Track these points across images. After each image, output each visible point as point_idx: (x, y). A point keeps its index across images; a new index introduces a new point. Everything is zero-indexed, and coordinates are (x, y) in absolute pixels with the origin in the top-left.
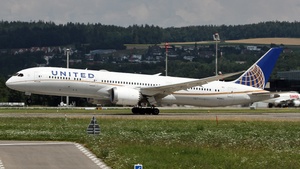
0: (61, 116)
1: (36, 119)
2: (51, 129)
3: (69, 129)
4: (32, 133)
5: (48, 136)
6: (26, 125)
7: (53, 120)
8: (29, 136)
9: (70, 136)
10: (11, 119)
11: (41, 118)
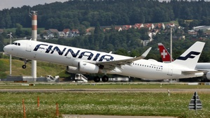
0: (164, 91)
1: (139, 95)
2: (153, 105)
3: (171, 104)
4: (135, 108)
5: (150, 111)
6: (129, 101)
7: (156, 95)
8: (131, 110)
9: (172, 111)
10: (115, 94)
11: (144, 94)
